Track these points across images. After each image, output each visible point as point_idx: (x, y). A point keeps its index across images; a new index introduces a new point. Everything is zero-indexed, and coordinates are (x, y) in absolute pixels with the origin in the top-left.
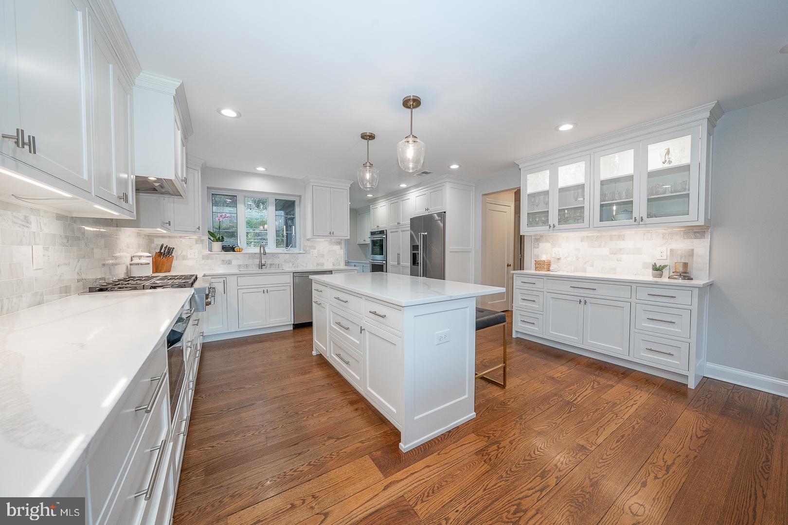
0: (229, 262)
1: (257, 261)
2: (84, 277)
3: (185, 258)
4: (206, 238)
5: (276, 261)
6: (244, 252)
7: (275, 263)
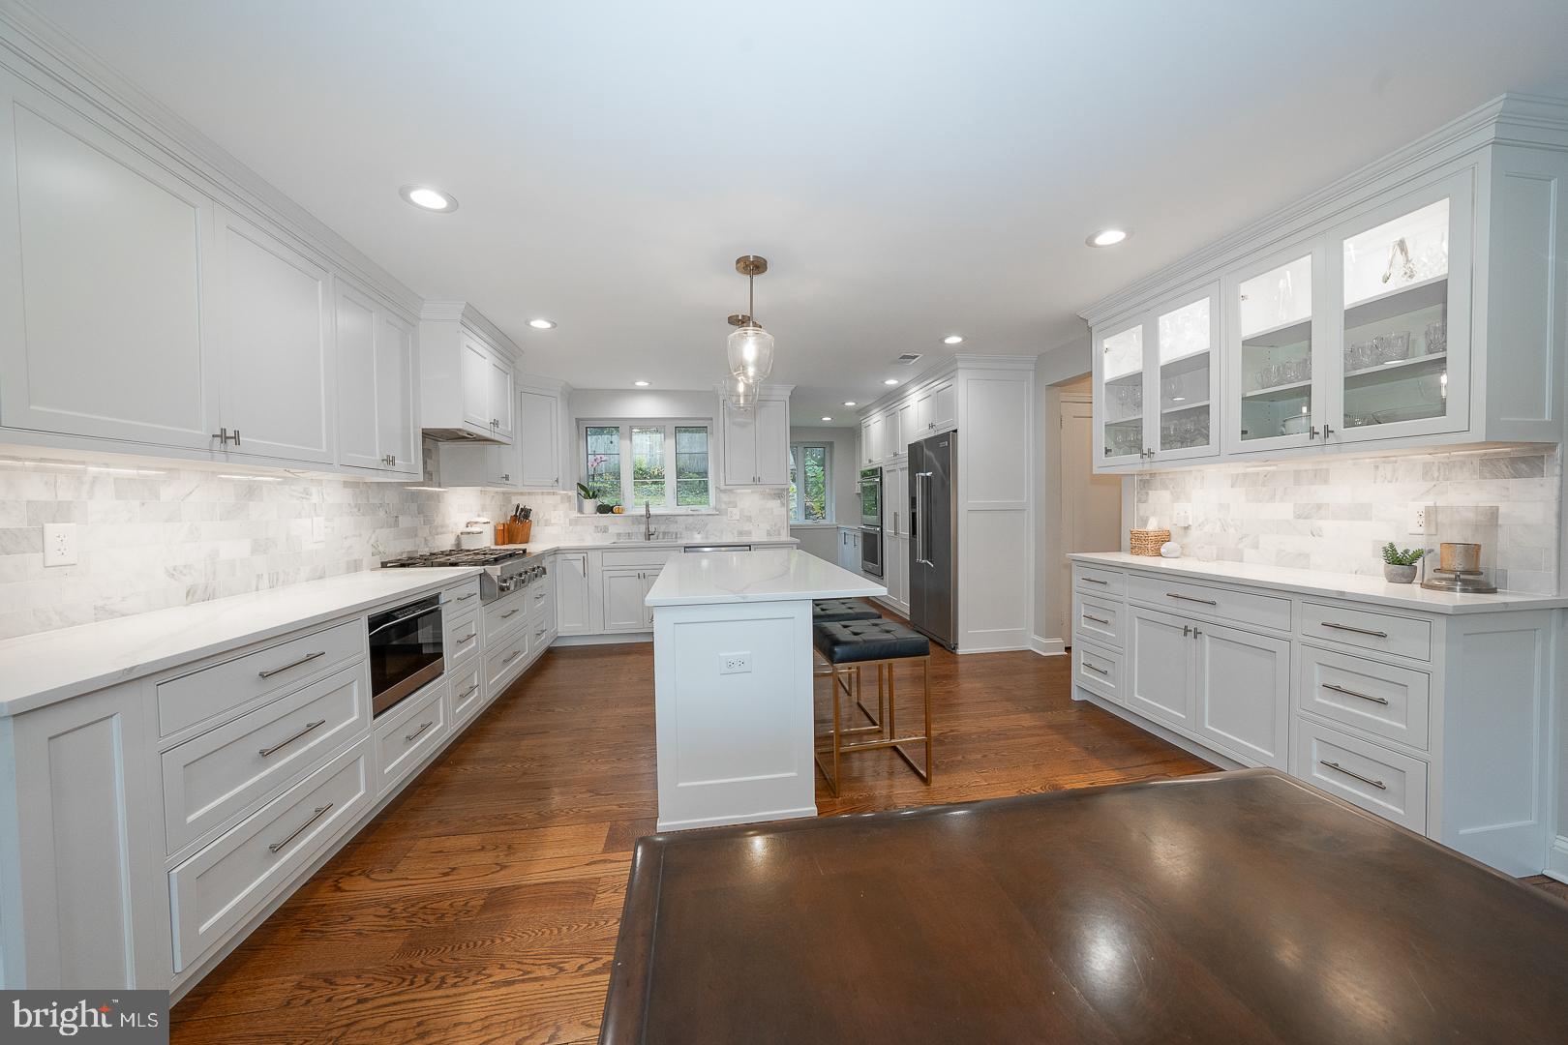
0: (605, 530)
1: (643, 528)
2: (381, 549)
3: (547, 523)
4: (573, 493)
5: (673, 528)
6: (626, 513)
7: (671, 530)
